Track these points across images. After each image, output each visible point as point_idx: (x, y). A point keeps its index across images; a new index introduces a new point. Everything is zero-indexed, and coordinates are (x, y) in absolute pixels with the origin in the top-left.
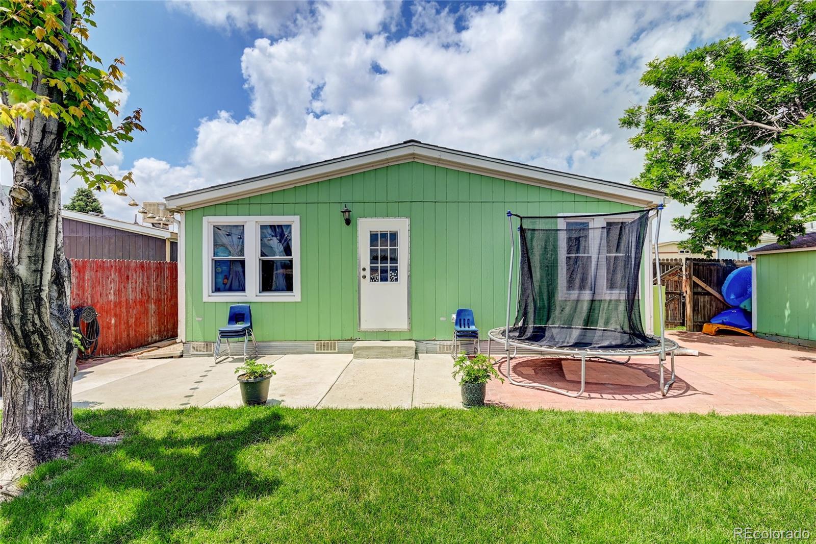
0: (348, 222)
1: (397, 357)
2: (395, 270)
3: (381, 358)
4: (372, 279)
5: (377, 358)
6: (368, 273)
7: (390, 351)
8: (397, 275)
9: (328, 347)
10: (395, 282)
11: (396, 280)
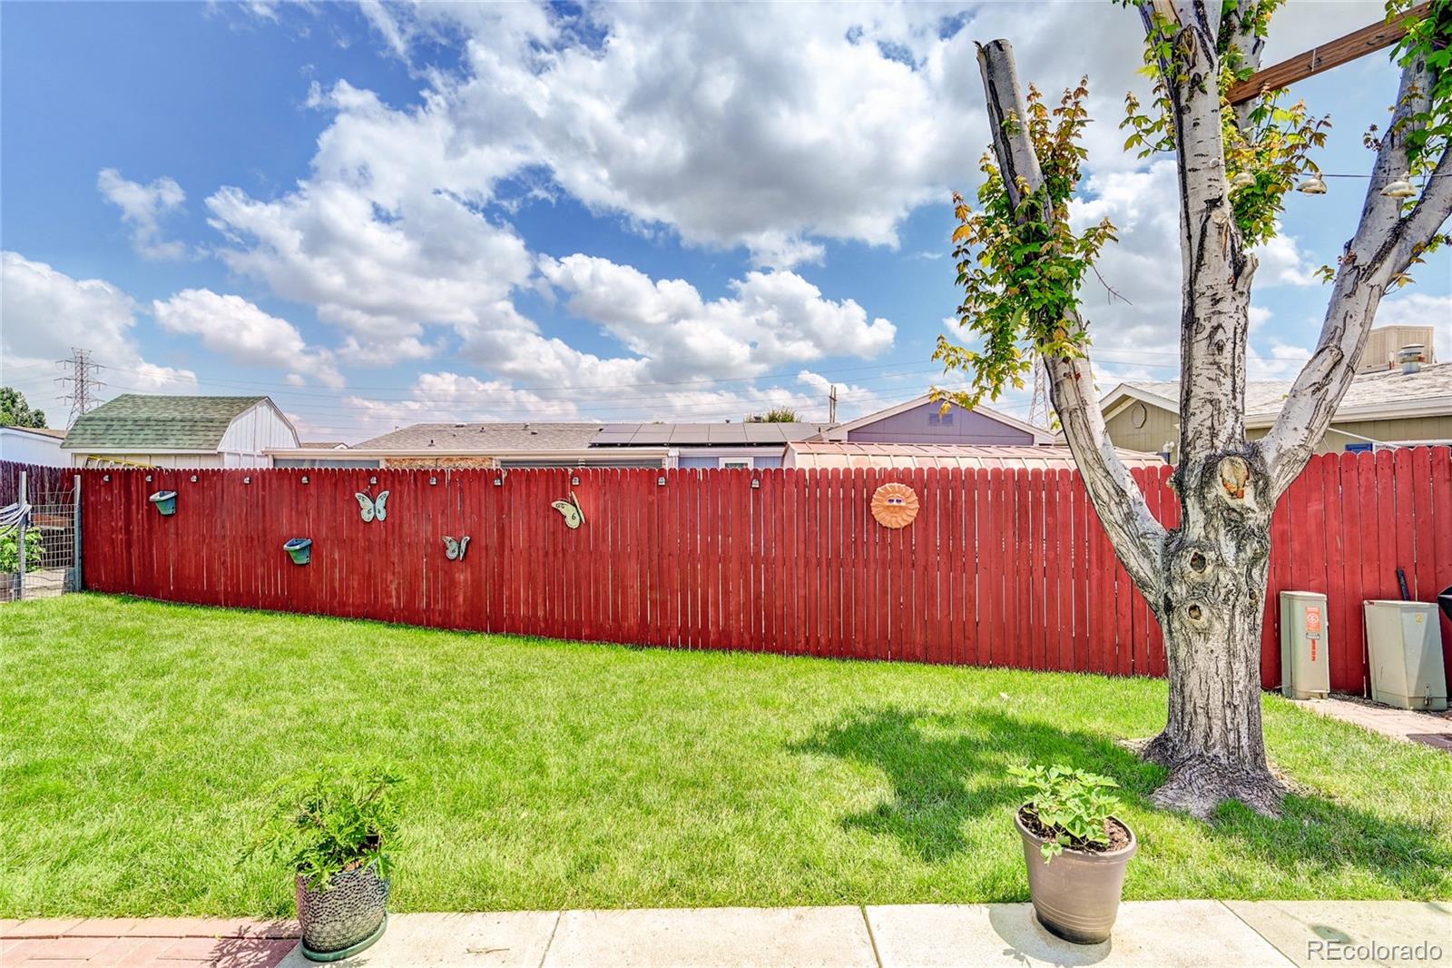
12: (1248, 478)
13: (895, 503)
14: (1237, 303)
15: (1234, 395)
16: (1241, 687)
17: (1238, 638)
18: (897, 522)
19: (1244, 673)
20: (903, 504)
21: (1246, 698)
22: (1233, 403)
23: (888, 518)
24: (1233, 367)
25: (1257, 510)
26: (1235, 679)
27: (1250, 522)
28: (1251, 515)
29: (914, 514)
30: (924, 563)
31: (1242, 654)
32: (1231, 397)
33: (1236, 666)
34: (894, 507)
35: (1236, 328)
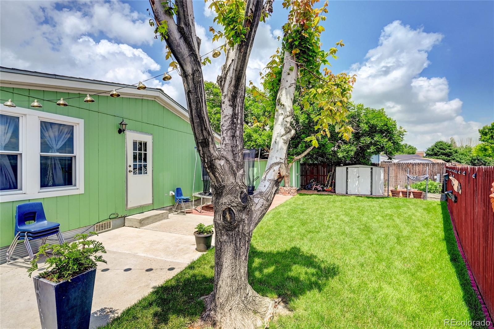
0: (120, 131)
1: (161, 220)
2: (145, 166)
3: (154, 223)
4: (135, 173)
5: (153, 223)
6: (132, 168)
7: (158, 217)
8: (146, 170)
9: (105, 227)
10: (146, 175)
11: (146, 173)
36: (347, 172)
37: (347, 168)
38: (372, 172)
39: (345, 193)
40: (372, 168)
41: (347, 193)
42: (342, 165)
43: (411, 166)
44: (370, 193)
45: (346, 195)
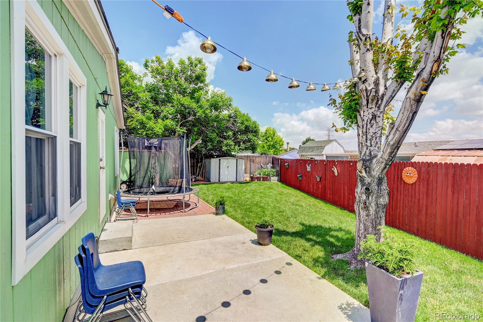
12: (362, 167)
13: (408, 174)
14: (369, 112)
15: (366, 141)
16: (362, 231)
17: (362, 217)
18: (409, 181)
19: (363, 228)
20: (411, 175)
21: (363, 236)
22: (366, 144)
23: (407, 180)
24: (366, 132)
25: (367, 177)
26: (361, 229)
27: (366, 181)
28: (365, 179)
29: (416, 179)
30: (418, 198)
31: (363, 222)
32: (365, 141)
33: (361, 225)
34: (408, 176)
35: (368, 120)
36: (220, 163)
37: (220, 160)
38: (237, 163)
39: (218, 181)
40: (237, 160)
41: (219, 181)
42: (216, 157)
43: (255, 158)
44: (235, 180)
45: (219, 183)
